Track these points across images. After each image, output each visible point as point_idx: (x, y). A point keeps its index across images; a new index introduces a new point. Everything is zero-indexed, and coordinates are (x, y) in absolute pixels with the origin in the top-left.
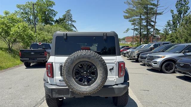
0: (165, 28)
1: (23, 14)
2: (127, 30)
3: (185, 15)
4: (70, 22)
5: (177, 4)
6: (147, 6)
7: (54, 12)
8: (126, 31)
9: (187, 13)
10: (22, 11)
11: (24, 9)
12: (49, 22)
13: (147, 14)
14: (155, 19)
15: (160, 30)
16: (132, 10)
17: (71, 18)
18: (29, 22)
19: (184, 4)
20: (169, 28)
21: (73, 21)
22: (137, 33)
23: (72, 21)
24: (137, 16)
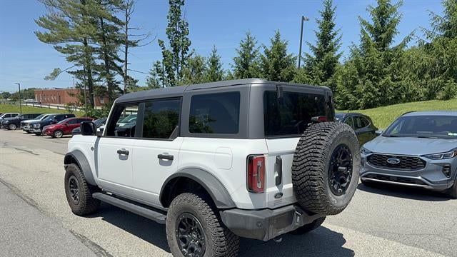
0: (151, 76)
2: (56, 73)
3: (185, 55)
5: (169, 31)
6: (102, 20)
8: (52, 74)
9: (189, 53)
13: (104, 38)
14: (126, 54)
15: (136, 81)
16: (59, 21)
19: (181, 32)
20: (160, 77)
22: (80, 82)
24: (76, 40)
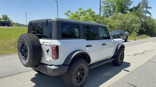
1: (106, 8)
4: (145, 9)
7: (130, 2)
10: (106, 5)
11: (107, 4)
12: (124, 12)
17: (147, 5)
18: (110, 13)
21: (149, 8)
23: (147, 8)
